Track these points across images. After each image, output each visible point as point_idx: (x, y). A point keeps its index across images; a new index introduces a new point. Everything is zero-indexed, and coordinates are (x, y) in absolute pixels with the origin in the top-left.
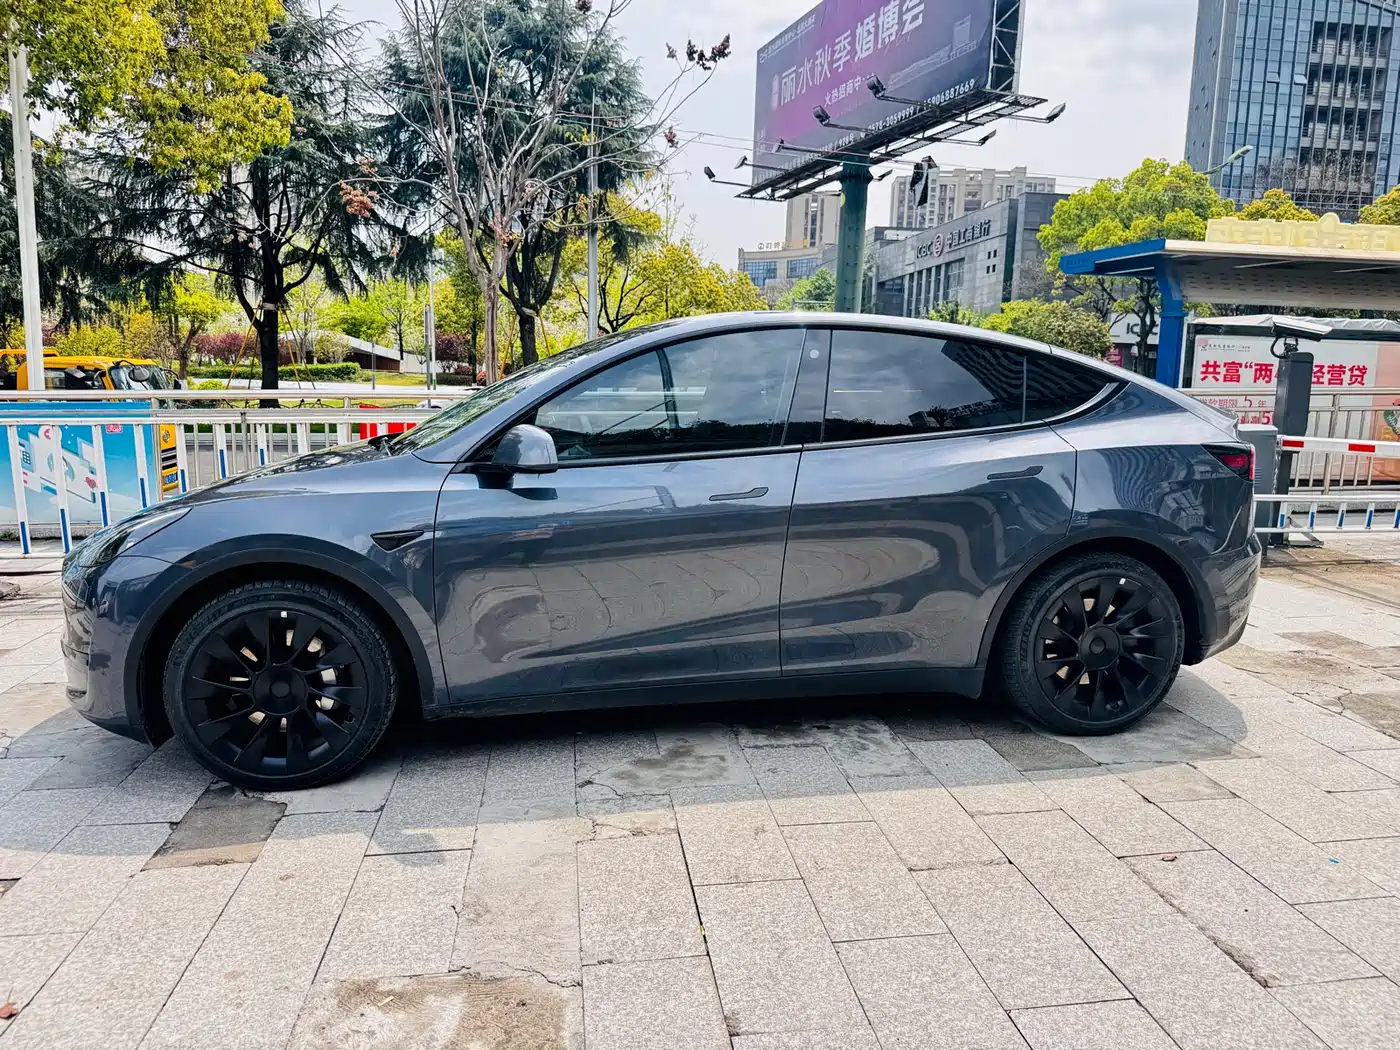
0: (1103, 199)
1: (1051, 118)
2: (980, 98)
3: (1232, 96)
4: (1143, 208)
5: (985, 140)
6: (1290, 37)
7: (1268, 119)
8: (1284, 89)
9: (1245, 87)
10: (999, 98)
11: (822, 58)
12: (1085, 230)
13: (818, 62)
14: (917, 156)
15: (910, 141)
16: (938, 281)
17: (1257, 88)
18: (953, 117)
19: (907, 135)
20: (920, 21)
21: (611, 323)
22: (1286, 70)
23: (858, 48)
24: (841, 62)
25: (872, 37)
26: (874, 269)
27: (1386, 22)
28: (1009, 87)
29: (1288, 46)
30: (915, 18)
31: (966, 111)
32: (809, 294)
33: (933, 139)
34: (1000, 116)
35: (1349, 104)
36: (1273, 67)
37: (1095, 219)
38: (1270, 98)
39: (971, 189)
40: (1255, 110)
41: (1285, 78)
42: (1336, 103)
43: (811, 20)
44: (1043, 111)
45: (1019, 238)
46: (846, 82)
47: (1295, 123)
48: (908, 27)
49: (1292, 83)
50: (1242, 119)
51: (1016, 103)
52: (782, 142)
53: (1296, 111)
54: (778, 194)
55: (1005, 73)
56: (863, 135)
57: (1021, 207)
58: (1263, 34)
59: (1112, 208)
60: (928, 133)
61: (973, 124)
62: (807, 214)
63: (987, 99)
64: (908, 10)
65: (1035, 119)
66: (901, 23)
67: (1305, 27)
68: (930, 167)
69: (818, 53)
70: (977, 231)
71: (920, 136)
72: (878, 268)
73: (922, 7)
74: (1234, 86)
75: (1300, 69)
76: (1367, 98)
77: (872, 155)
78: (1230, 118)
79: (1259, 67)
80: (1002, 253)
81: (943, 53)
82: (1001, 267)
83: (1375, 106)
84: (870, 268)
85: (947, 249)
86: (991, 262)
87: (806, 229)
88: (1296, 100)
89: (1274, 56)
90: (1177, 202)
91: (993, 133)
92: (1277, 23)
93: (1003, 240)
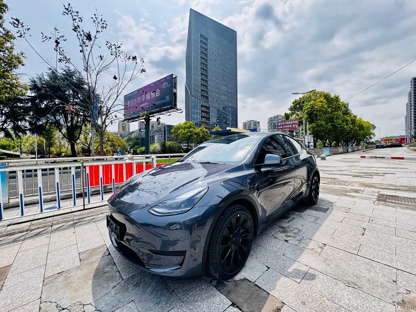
0: (180, 126)
1: (181, 113)
2: (171, 108)
3: (192, 113)
5: (169, 115)
6: (198, 106)
7: (197, 117)
9: (194, 112)
10: (174, 108)
12: (178, 131)
13: (138, 99)
14: (158, 117)
16: (152, 138)
18: (166, 111)
19: (157, 113)
20: (159, 95)
21: (88, 145)
22: (198, 110)
23: (147, 98)
24: (143, 100)
25: (149, 96)
26: (140, 136)
27: (209, 106)
28: (176, 107)
29: (198, 107)
31: (168, 110)
32: (127, 140)
33: (161, 114)
34: (174, 111)
35: (206, 116)
36: (197, 110)
37: (179, 129)
38: (197, 114)
40: (195, 115)
41: (198, 112)
43: (136, 92)
44: (180, 111)
45: (166, 131)
46: (145, 103)
47: (200, 118)
48: (157, 96)
49: (199, 112)
50: (194, 117)
51: (177, 110)
52: (133, 112)
53: (200, 116)
54: (129, 121)
55: (175, 105)
56: (149, 112)
57: (166, 127)
58: (195, 105)
59: (182, 128)
61: (169, 112)
62: (122, 127)
64: (157, 93)
65: (179, 112)
67: (200, 105)
68: (160, 119)
70: (159, 130)
71: (159, 113)
73: (159, 93)
75: (200, 111)
76: (208, 115)
77: (150, 116)
78: (192, 116)
79: (195, 110)
80: (163, 134)
81: (164, 100)
82: (163, 136)
83: (209, 117)
84: (139, 136)
85: (153, 133)
87: (122, 129)
89: (197, 109)
90: (191, 127)
91: (171, 114)
92: (197, 104)
93: (164, 132)
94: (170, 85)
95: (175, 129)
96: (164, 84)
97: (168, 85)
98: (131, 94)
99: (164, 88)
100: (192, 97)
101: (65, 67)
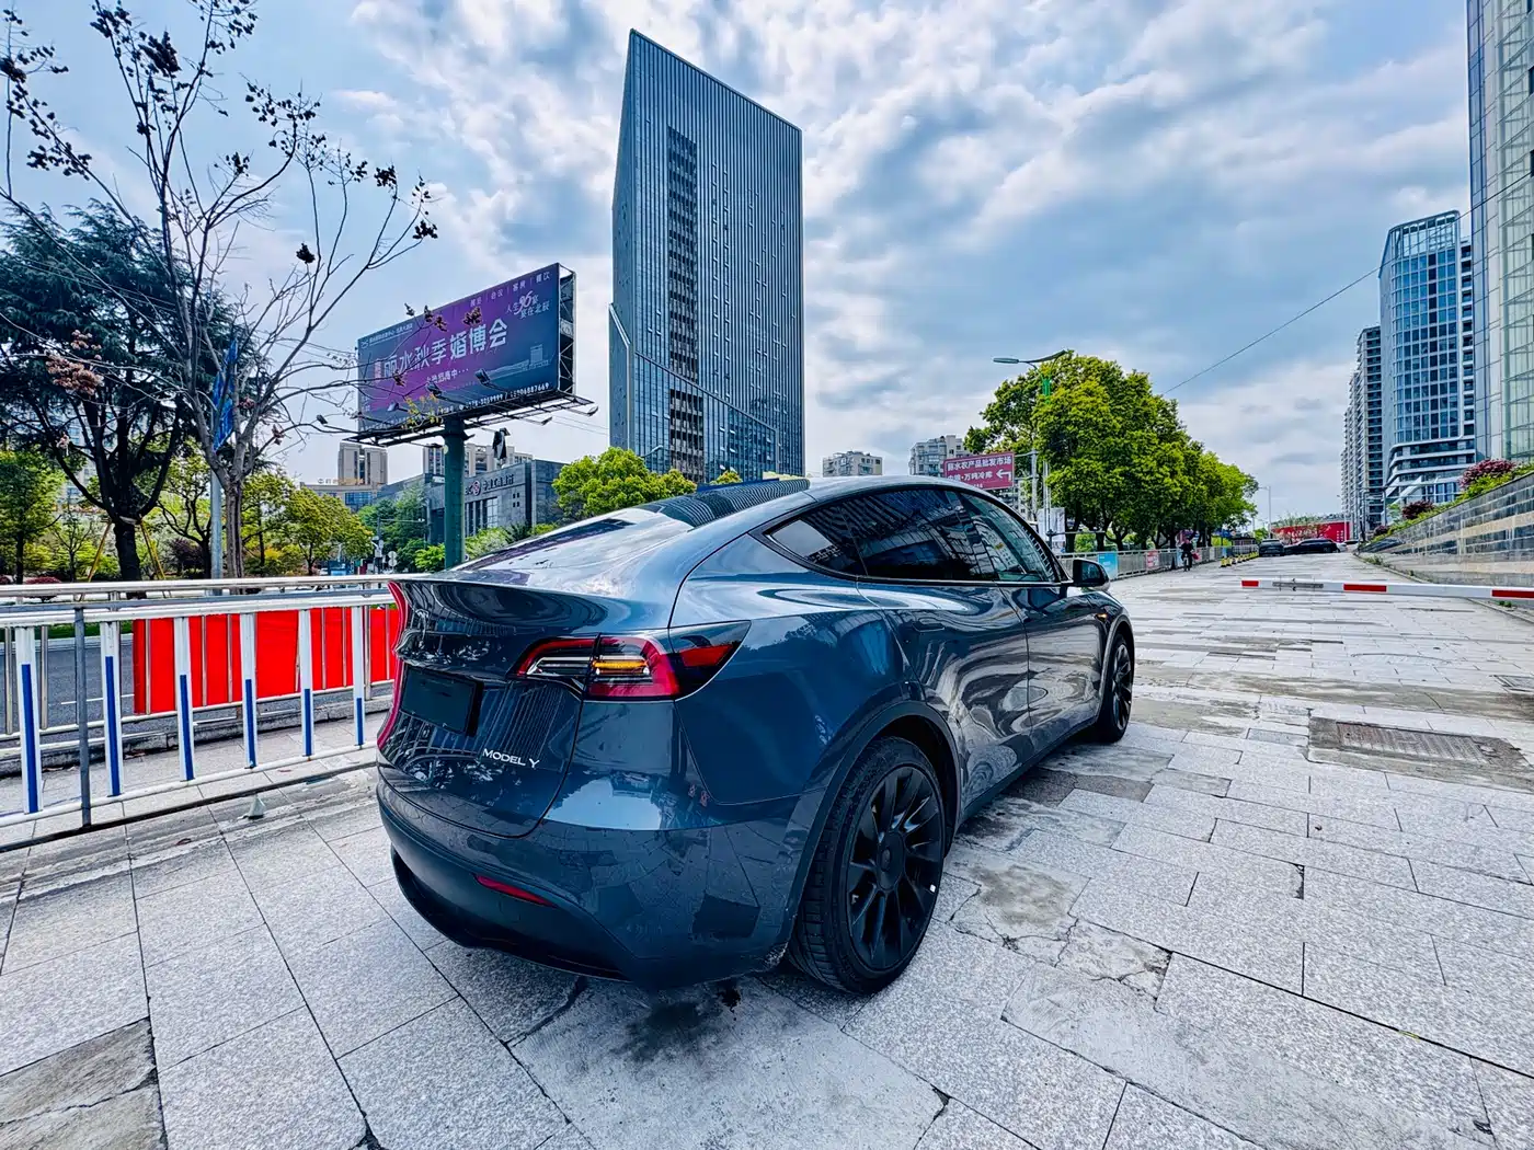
1: (591, 414)
2: (551, 395)
3: (636, 420)
5: (545, 422)
6: (660, 394)
7: (654, 434)
8: (660, 420)
9: (642, 416)
10: (564, 396)
11: (421, 353)
12: (581, 484)
13: (417, 355)
14: (497, 427)
15: (498, 416)
17: (648, 417)
18: (532, 405)
19: (496, 412)
20: (503, 342)
21: (201, 533)
22: (660, 409)
23: (453, 351)
24: (438, 358)
25: (464, 346)
26: (428, 502)
27: (700, 395)
28: (571, 391)
29: (660, 399)
30: (499, 339)
31: (540, 403)
32: (375, 516)
33: (512, 417)
34: (563, 408)
35: (689, 431)
36: (654, 408)
37: (586, 478)
38: (654, 424)
40: (648, 428)
41: (660, 415)
42: (683, 430)
44: (587, 408)
45: (534, 486)
46: (444, 371)
47: (666, 437)
48: (494, 344)
49: (664, 417)
50: (642, 432)
51: (575, 401)
52: (397, 405)
53: (666, 432)
54: (380, 442)
55: (568, 383)
56: (461, 407)
57: (533, 469)
58: (647, 390)
59: (595, 472)
60: (511, 413)
61: (544, 410)
62: (356, 462)
63: (559, 397)
64: (494, 333)
65: (579, 413)
66: (489, 342)
67: (666, 390)
68: (506, 434)
69: (418, 349)
70: (504, 481)
71: (505, 414)
72: (431, 501)
73: (504, 333)
74: (636, 415)
75: (666, 411)
76: (696, 429)
77: (467, 422)
78: (636, 431)
79: (647, 407)
80: (523, 494)
81: (524, 364)
82: (523, 503)
83: (700, 434)
84: (423, 501)
85: (483, 491)
86: (516, 500)
87: (356, 473)
88: (666, 426)
89: (654, 403)
90: (630, 472)
91: (551, 419)
92: (653, 386)
93: (524, 487)
94: (546, 307)
95: (567, 479)
96: (522, 301)
97: (539, 306)
98: (386, 335)
99: (523, 315)
100: (636, 360)
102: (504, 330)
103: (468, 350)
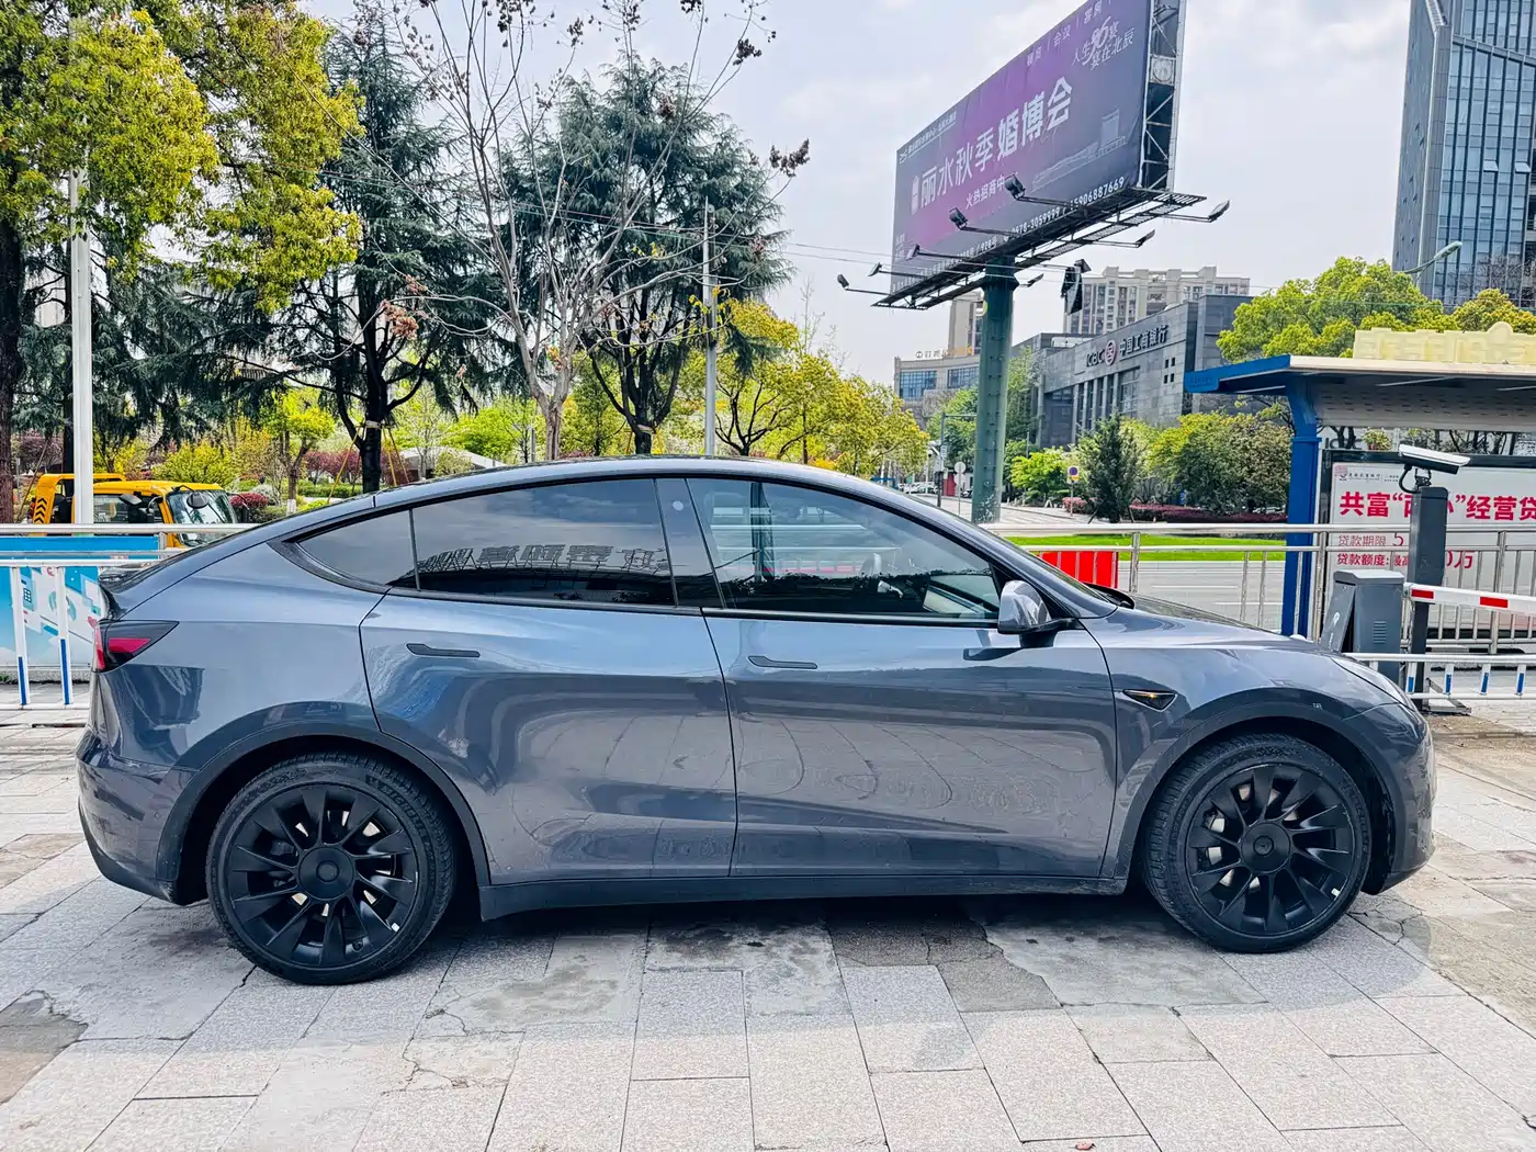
0: (1292, 302)
1: (1213, 217)
2: (1129, 197)
3: (1444, 187)
4: (1337, 311)
5: (1143, 240)
6: (1508, 121)
7: (1486, 211)
8: (1504, 179)
9: (1458, 177)
10: (1151, 197)
11: (964, 156)
12: (1270, 337)
13: (959, 162)
14: (1070, 259)
15: (1057, 244)
16: (1110, 391)
17: (1472, 177)
18: (1102, 218)
19: (1054, 237)
20: (1065, 117)
21: (742, 438)
22: (1505, 157)
23: (1001, 145)
24: (984, 161)
25: (1015, 134)
26: (1040, 379)
28: (1163, 185)
29: (1507, 133)
30: (1061, 113)
31: (1118, 211)
32: (968, 406)
33: (1082, 242)
34: (1156, 215)
36: (1490, 155)
37: (1282, 324)
38: (1487, 188)
39: (1154, 291)
40: (1470, 202)
41: (1505, 166)
43: (953, 117)
44: (1203, 209)
45: (1199, 345)
46: (988, 182)
47: (1517, 215)
48: (1053, 124)
49: (1513, 172)
50: (1455, 212)
51: (1171, 201)
52: (918, 248)
53: (1518, 203)
54: (919, 302)
55: (1158, 169)
56: (1006, 238)
57: (1201, 311)
58: (1477, 119)
59: (1302, 311)
60: (1077, 235)
61: (1127, 224)
62: (971, 320)
63: (1139, 198)
64: (1053, 105)
65: (1194, 219)
66: (1047, 120)
68: (1083, 271)
69: (959, 152)
70: (1153, 337)
71: (1069, 238)
72: (1044, 377)
73: (1068, 101)
74: (1445, 176)
75: (1522, 156)
77: (1018, 260)
78: (1443, 211)
79: (1474, 155)
80: (1181, 359)
81: (1091, 149)
82: (1180, 377)
84: (1035, 378)
85: (1120, 357)
86: (1169, 371)
87: (970, 336)
88: (1519, 190)
89: (1491, 143)
91: (1151, 234)
92: (1493, 107)
93: (1183, 347)
94: (1128, 40)
96: (1097, 35)
97: (1118, 41)
98: (927, 136)
99: (1095, 63)
100: (1454, 59)
101: (619, 60)
102: (1067, 95)
103: (1020, 140)
